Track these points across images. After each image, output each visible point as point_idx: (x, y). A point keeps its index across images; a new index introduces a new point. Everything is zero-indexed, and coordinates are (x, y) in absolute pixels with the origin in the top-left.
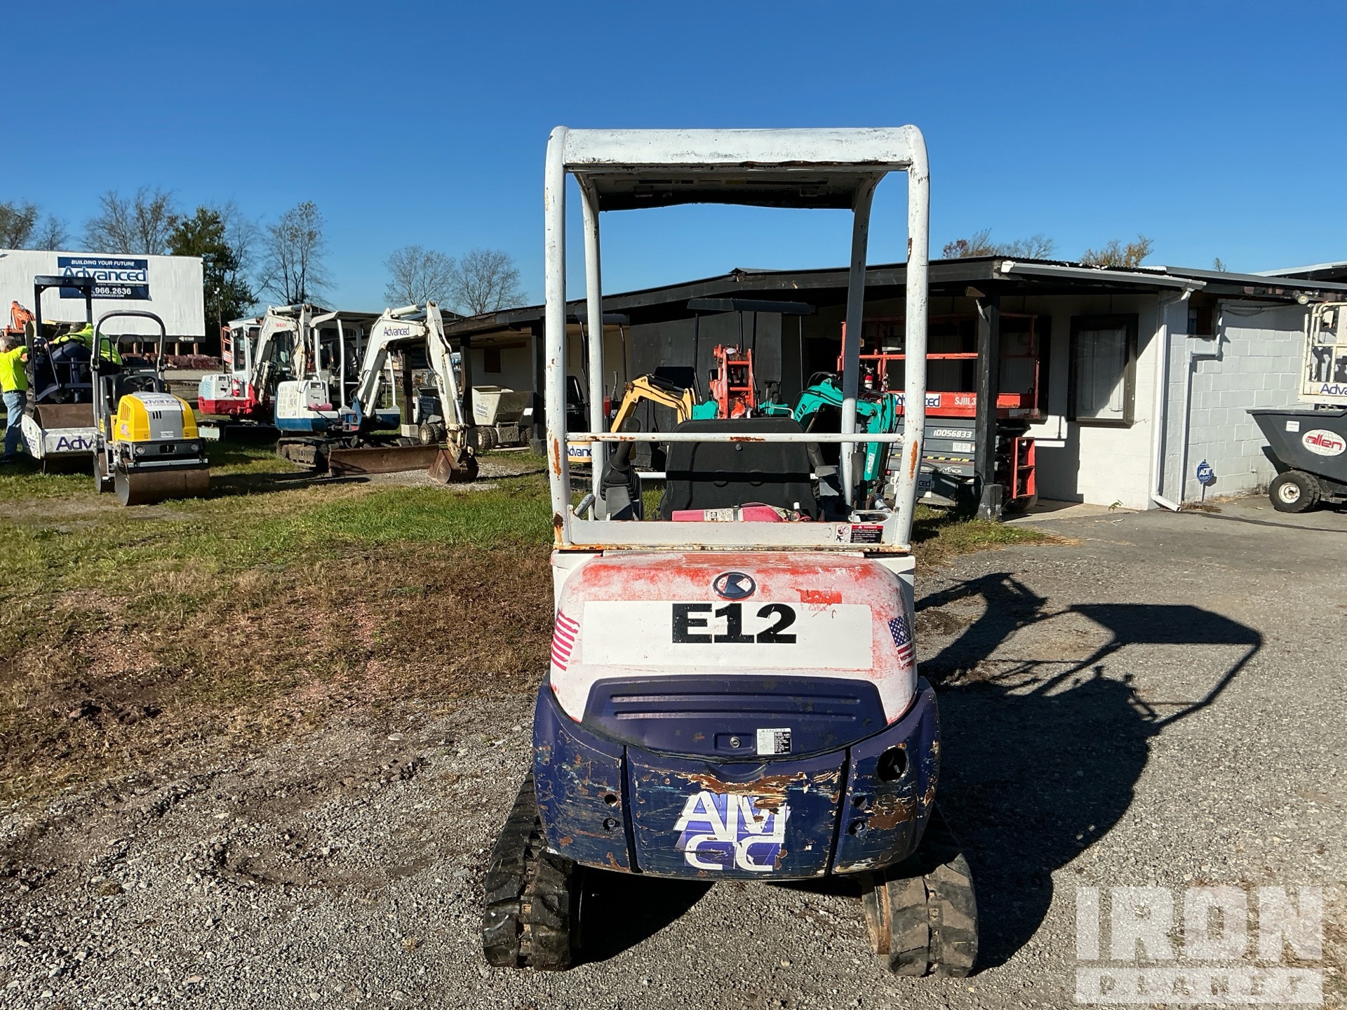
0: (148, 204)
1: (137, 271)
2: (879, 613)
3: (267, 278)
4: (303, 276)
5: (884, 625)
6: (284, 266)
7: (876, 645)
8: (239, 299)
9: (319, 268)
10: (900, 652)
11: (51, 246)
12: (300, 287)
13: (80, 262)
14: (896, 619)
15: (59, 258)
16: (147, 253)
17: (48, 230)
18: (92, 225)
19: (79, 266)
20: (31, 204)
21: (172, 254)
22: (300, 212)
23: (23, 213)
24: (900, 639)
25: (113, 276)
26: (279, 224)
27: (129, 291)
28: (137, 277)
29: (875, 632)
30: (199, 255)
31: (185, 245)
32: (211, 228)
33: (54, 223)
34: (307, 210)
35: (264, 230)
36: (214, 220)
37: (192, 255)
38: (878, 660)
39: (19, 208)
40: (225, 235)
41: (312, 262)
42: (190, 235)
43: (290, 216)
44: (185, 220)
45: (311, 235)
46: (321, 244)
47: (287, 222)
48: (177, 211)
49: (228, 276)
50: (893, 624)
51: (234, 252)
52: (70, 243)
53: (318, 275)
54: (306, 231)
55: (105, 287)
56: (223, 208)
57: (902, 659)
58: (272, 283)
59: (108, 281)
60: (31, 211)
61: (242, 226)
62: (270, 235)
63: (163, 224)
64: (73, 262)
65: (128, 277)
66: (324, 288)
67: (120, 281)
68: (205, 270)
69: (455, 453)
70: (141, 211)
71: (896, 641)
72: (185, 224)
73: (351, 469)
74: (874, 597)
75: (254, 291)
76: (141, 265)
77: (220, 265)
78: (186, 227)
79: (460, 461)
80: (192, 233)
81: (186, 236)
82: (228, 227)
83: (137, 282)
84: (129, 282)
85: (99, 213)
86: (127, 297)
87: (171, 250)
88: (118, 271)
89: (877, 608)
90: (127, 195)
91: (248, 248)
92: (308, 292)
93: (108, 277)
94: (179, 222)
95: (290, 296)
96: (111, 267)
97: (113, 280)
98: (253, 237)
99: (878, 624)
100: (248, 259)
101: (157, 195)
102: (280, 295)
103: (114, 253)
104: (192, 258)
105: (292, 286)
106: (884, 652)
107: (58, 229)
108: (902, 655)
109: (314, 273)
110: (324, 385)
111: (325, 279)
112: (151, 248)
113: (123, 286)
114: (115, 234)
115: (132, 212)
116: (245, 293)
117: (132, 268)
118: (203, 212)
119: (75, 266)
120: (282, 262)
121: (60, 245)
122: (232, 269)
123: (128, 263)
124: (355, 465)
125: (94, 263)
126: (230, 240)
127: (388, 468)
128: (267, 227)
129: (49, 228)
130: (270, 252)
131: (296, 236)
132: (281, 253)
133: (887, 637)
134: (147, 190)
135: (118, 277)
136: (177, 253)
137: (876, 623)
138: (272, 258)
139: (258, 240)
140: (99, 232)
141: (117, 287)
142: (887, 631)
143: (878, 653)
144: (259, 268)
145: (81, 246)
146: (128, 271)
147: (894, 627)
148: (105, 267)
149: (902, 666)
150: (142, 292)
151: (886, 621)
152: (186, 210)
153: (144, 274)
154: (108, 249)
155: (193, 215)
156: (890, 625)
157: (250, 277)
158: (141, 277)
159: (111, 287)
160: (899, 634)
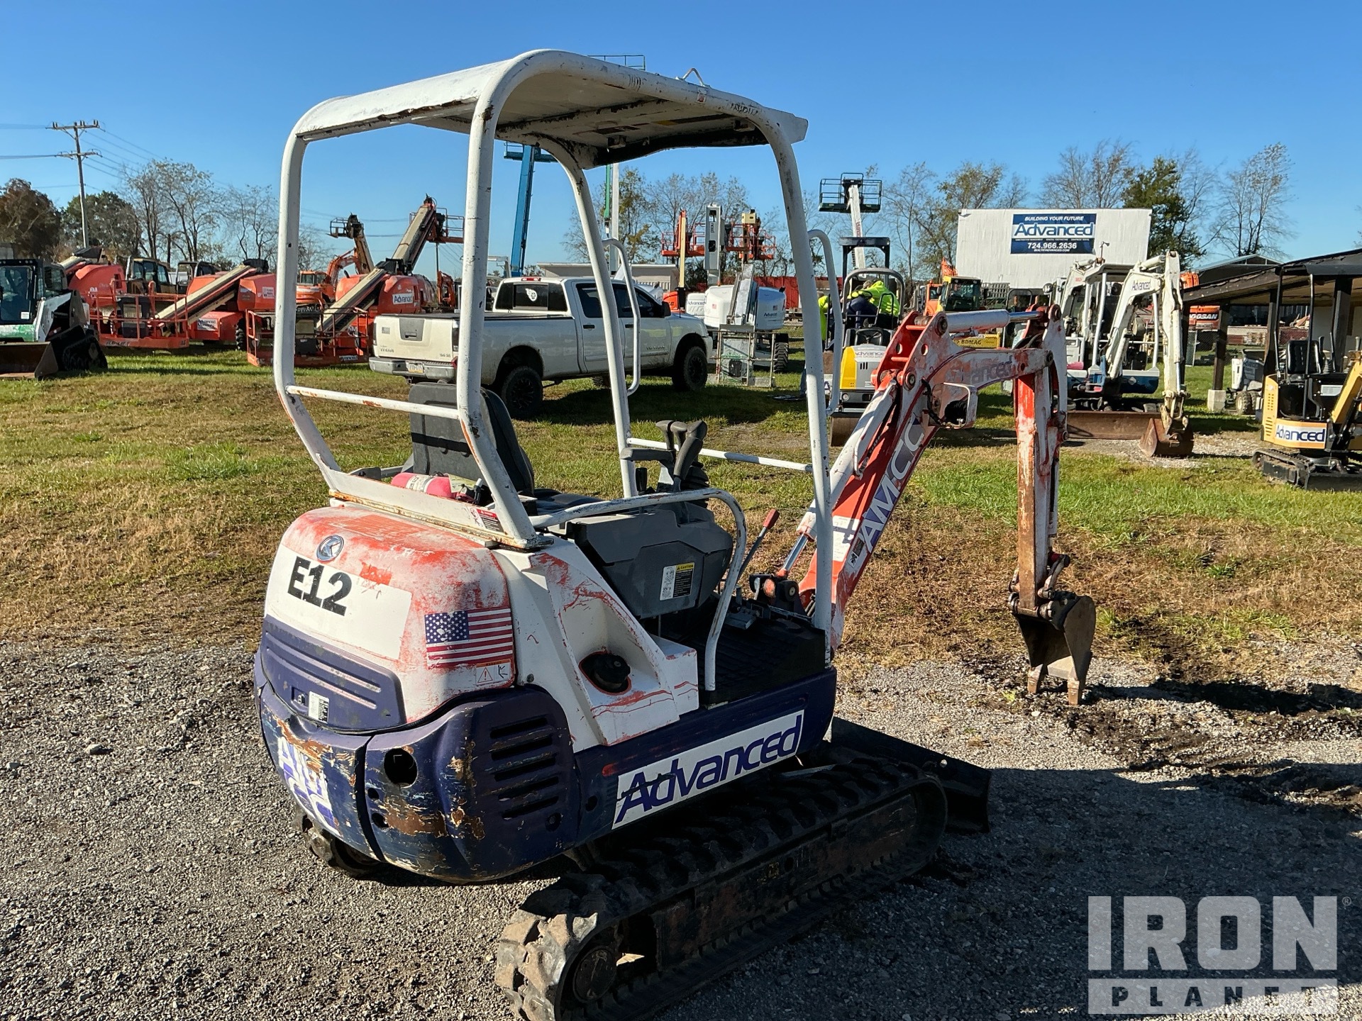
0: (1107, 155)
1: (1085, 226)
2: (418, 604)
3: (1218, 228)
4: (1259, 225)
5: (419, 618)
6: (1240, 215)
7: (406, 636)
8: (1186, 251)
9: (1278, 216)
10: (430, 650)
11: (1012, 204)
12: (1255, 237)
13: (1033, 219)
14: (437, 615)
15: (1015, 216)
16: (1099, 207)
17: (1010, 189)
18: (1050, 181)
19: (1031, 222)
20: (998, 165)
21: (1124, 207)
22: (1265, 156)
23: (990, 174)
24: (435, 637)
25: (1062, 231)
26: (1240, 169)
27: (1074, 246)
28: (1084, 231)
29: (408, 623)
30: (1149, 207)
31: (1137, 198)
32: (1167, 178)
33: (1016, 181)
34: (1274, 153)
35: (1222, 177)
36: (1171, 170)
37: (1141, 207)
38: (405, 652)
39: (987, 170)
40: (1180, 185)
41: (1272, 209)
42: (1143, 186)
43: (1254, 162)
44: (1141, 172)
45: (1276, 180)
46: (1285, 189)
47: (1250, 167)
48: (1134, 163)
49: (1178, 227)
50: (431, 619)
51: (1188, 203)
52: (1030, 200)
53: (1277, 223)
54: (1270, 176)
55: (1052, 242)
56: (1182, 156)
57: (430, 658)
58: (1224, 233)
59: (1056, 236)
60: (997, 171)
61: (1199, 174)
62: (1230, 183)
63: (1119, 176)
64: (1027, 219)
65: (1076, 232)
66: (1282, 237)
67: (1067, 236)
68: (1153, 222)
69: (1166, 423)
70: (1098, 165)
71: (428, 638)
72: (1141, 176)
73: (1079, 431)
74: (419, 585)
75: (1201, 243)
76: (1090, 219)
77: (1169, 216)
78: (1141, 179)
79: (1170, 432)
80: (1146, 184)
81: (1139, 186)
82: (1185, 176)
83: (1084, 236)
84: (1076, 236)
85: (1057, 169)
86: (1072, 251)
87: (1123, 203)
88: (1067, 226)
89: (418, 597)
90: (1086, 150)
91: (1203, 198)
92: (1263, 242)
93: (1056, 232)
94: (1135, 174)
95: (1243, 247)
96: (1061, 222)
97: (1061, 236)
98: (1209, 185)
99: (414, 615)
100: (1200, 209)
101: (1115, 147)
102: (1232, 246)
103: (1068, 208)
104: (1141, 210)
105: (1245, 236)
106: (412, 646)
107: (1019, 187)
108: (432, 654)
109: (1272, 220)
110: (1080, 342)
111: (1284, 228)
112: (1103, 201)
113: (1069, 241)
114: (1069, 188)
115: (1089, 166)
116: (1192, 245)
117: (1081, 222)
118: (1160, 162)
119: (1028, 223)
120: (1238, 210)
121: (1019, 203)
122: (1182, 219)
123: (1078, 218)
124: (1081, 428)
125: (1046, 219)
126: (1184, 190)
127: (1119, 435)
128: (1227, 174)
129: (1012, 185)
130: (1227, 200)
131: (1259, 182)
132: (1239, 201)
133: (419, 631)
134: (1107, 144)
135: (1066, 231)
136: (1129, 206)
137: (412, 613)
138: (1227, 207)
139: (1215, 188)
140: (1056, 188)
141: (1064, 242)
142: (420, 624)
143: (406, 645)
144: (1214, 216)
145: (1037, 203)
146: (1076, 226)
147: (430, 622)
148: (1056, 222)
149: (429, 665)
150: (1087, 246)
151: (422, 614)
152: (1143, 162)
153: (1091, 228)
154: (1061, 205)
155: (1149, 165)
156: (426, 619)
157: (1199, 228)
158: (1088, 231)
159: (1058, 242)
160: (435, 631)
